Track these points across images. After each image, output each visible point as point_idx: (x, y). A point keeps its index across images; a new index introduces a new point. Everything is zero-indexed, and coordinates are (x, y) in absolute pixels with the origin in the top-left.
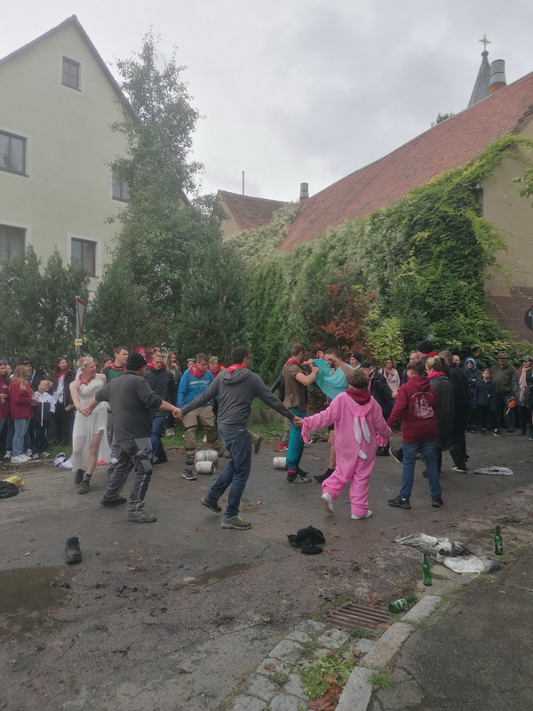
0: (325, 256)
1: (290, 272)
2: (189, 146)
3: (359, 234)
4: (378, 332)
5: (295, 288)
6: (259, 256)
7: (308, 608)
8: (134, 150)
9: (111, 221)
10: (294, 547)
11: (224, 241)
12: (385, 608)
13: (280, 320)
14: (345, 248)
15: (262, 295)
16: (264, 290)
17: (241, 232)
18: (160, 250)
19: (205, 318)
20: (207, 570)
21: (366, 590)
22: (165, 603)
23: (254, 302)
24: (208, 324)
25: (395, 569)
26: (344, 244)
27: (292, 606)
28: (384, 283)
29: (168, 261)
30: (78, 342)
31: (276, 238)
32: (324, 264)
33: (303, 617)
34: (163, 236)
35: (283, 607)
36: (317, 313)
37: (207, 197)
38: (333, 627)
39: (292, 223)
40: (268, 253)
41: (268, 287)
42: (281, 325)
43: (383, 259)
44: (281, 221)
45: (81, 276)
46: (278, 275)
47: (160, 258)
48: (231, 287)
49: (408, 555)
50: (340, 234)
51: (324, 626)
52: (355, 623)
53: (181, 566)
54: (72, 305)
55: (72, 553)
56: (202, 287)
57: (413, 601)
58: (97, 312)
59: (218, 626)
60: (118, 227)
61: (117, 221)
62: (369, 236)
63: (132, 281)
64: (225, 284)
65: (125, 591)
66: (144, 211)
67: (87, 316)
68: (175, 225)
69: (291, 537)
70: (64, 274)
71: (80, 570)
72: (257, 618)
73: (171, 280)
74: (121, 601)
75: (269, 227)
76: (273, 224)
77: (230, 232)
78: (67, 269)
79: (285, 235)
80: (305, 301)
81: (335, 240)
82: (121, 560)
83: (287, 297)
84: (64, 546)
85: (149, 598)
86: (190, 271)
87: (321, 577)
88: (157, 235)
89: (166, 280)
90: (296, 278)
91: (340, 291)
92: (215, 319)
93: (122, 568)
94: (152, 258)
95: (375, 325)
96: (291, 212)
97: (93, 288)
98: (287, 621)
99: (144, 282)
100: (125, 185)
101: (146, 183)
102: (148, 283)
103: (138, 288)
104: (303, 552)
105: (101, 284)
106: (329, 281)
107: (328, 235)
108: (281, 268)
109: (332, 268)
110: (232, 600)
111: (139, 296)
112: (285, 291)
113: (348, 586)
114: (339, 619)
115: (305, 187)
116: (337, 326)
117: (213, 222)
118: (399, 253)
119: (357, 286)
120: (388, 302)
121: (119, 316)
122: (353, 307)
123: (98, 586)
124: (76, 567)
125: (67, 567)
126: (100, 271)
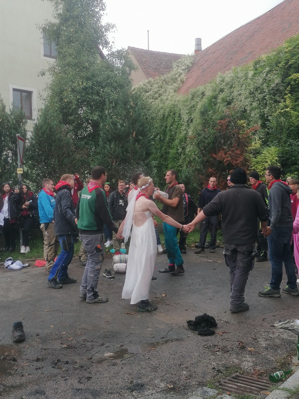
0: (215, 97)
1: (188, 111)
2: (103, 10)
3: (244, 78)
4: (259, 158)
5: (191, 125)
6: (162, 100)
7: (203, 378)
8: (60, 15)
9: (43, 74)
10: (192, 330)
11: (133, 89)
12: (266, 378)
13: (179, 151)
14: (232, 90)
15: (165, 131)
16: (166, 127)
17: (147, 81)
18: (82, 96)
19: (118, 150)
20: (123, 347)
21: (250, 364)
22: (90, 373)
23: (158, 137)
24: (121, 154)
25: (275, 348)
26: (231, 87)
27: (191, 376)
28: (264, 119)
29: (88, 104)
30: (20, 171)
31: (175, 85)
32: (215, 105)
33: (199, 385)
34: (85, 84)
35: (184, 377)
36: (209, 144)
37: (119, 52)
38: (223, 392)
39: (188, 72)
40: (169, 97)
41: (169, 125)
42: (180, 155)
43: (264, 98)
44: (179, 70)
45: (21, 118)
46: (177, 115)
47: (82, 102)
48: (139, 124)
49: (285, 336)
50: (228, 79)
51: (217, 392)
52: (242, 390)
53: (103, 345)
54: (14, 142)
55: (18, 334)
56: (116, 125)
57: (289, 373)
58: (34, 147)
59: (132, 391)
60: (49, 79)
61: (47, 74)
62: (252, 79)
63: (60, 122)
64: (134, 122)
65: (59, 364)
66: (68, 64)
67: (25, 150)
68: (93, 76)
69: (189, 322)
70: (7, 117)
71: (24, 347)
72: (163, 385)
73: (92, 120)
74: (56, 371)
75: (169, 75)
76: (173, 73)
77: (138, 81)
78: (9, 113)
79: (182, 82)
80: (199, 135)
81: (224, 84)
82: (56, 339)
83: (185, 132)
84: (11, 329)
85: (78, 369)
86: (106, 112)
87: (214, 353)
88: (80, 84)
89: (87, 120)
90: (192, 117)
91: (228, 126)
92: (127, 151)
93: (57, 345)
94: (76, 102)
95: (257, 153)
96: (188, 62)
97: (30, 127)
98: (187, 388)
99: (70, 123)
100: (53, 44)
101: (69, 41)
102: (73, 123)
103: (65, 127)
104: (200, 334)
105: (36, 125)
106: (219, 117)
107: (218, 80)
108: (180, 109)
109: (221, 107)
110: (143, 371)
111: (67, 134)
112: (183, 128)
113: (236, 361)
114: (229, 387)
115: (199, 42)
116: (225, 154)
117: (124, 72)
118: (277, 93)
119: (242, 121)
120: (268, 134)
121: (51, 150)
122: (239, 138)
123: (38, 360)
124: (22, 345)
125: (14, 345)
126: (35, 115)
